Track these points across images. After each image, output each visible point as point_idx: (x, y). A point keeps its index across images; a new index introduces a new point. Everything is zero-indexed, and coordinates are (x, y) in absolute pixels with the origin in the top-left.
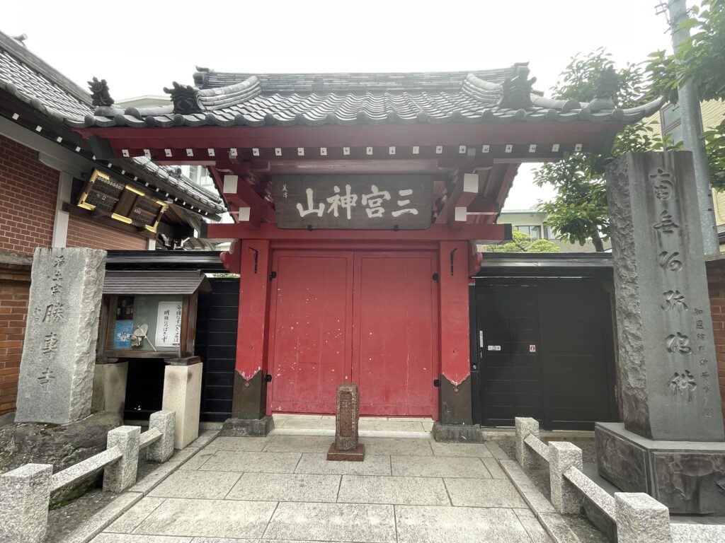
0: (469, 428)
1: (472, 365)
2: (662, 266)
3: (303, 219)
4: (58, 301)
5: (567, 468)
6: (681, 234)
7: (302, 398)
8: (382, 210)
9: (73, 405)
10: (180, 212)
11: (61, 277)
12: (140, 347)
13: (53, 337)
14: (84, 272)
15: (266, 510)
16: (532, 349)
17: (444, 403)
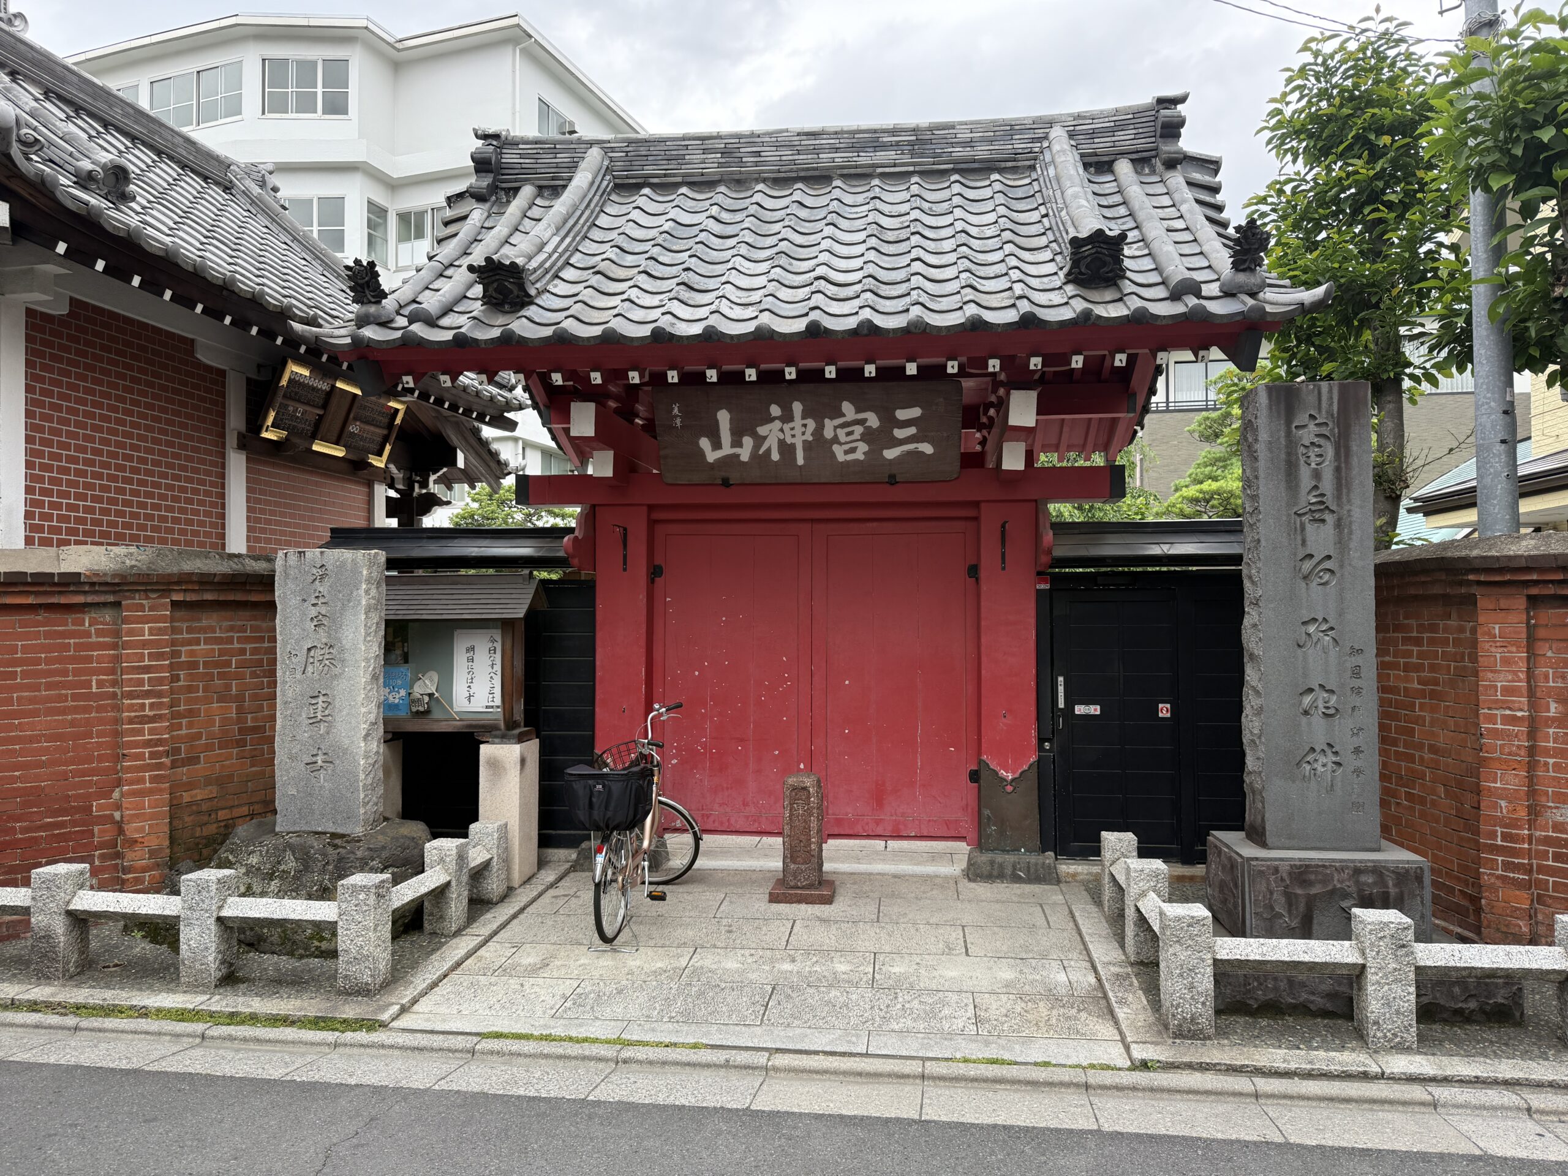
0: (1033, 858)
1: (1041, 741)
2: (1305, 578)
3: (712, 466)
4: (324, 640)
5: (1143, 894)
6: (1338, 525)
7: (721, 805)
8: (863, 447)
9: (365, 804)
10: (427, 415)
11: (323, 600)
12: (427, 712)
13: (321, 699)
14: (362, 592)
15: (679, 956)
16: (1164, 711)
17: (987, 812)
